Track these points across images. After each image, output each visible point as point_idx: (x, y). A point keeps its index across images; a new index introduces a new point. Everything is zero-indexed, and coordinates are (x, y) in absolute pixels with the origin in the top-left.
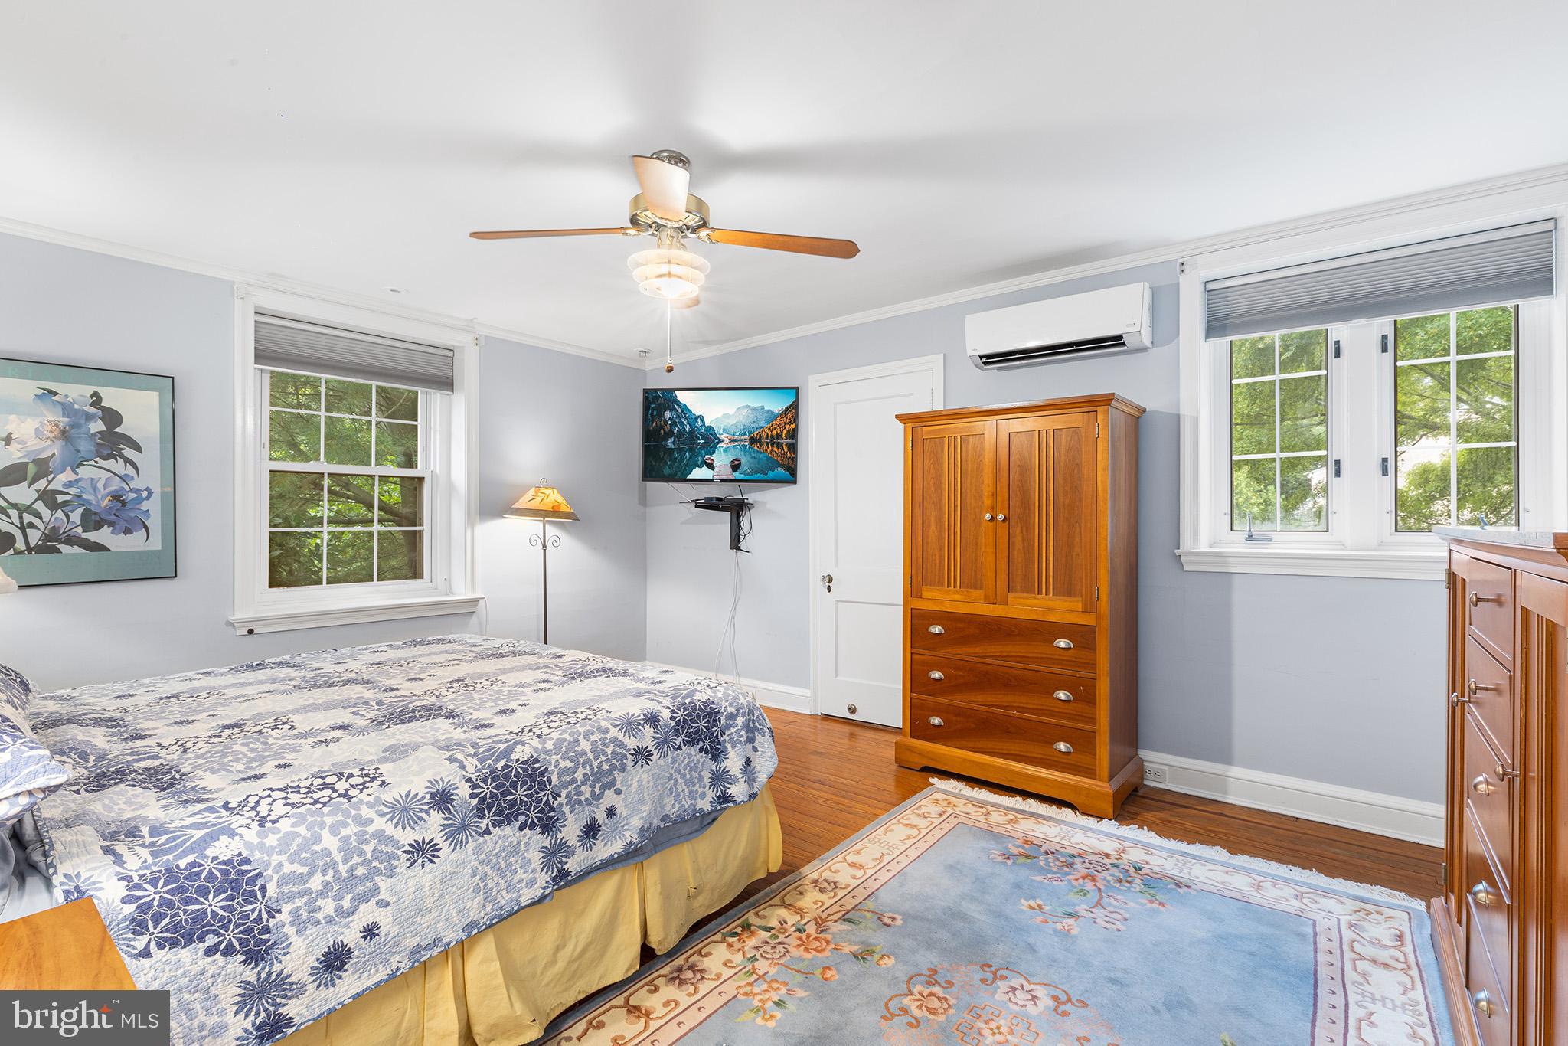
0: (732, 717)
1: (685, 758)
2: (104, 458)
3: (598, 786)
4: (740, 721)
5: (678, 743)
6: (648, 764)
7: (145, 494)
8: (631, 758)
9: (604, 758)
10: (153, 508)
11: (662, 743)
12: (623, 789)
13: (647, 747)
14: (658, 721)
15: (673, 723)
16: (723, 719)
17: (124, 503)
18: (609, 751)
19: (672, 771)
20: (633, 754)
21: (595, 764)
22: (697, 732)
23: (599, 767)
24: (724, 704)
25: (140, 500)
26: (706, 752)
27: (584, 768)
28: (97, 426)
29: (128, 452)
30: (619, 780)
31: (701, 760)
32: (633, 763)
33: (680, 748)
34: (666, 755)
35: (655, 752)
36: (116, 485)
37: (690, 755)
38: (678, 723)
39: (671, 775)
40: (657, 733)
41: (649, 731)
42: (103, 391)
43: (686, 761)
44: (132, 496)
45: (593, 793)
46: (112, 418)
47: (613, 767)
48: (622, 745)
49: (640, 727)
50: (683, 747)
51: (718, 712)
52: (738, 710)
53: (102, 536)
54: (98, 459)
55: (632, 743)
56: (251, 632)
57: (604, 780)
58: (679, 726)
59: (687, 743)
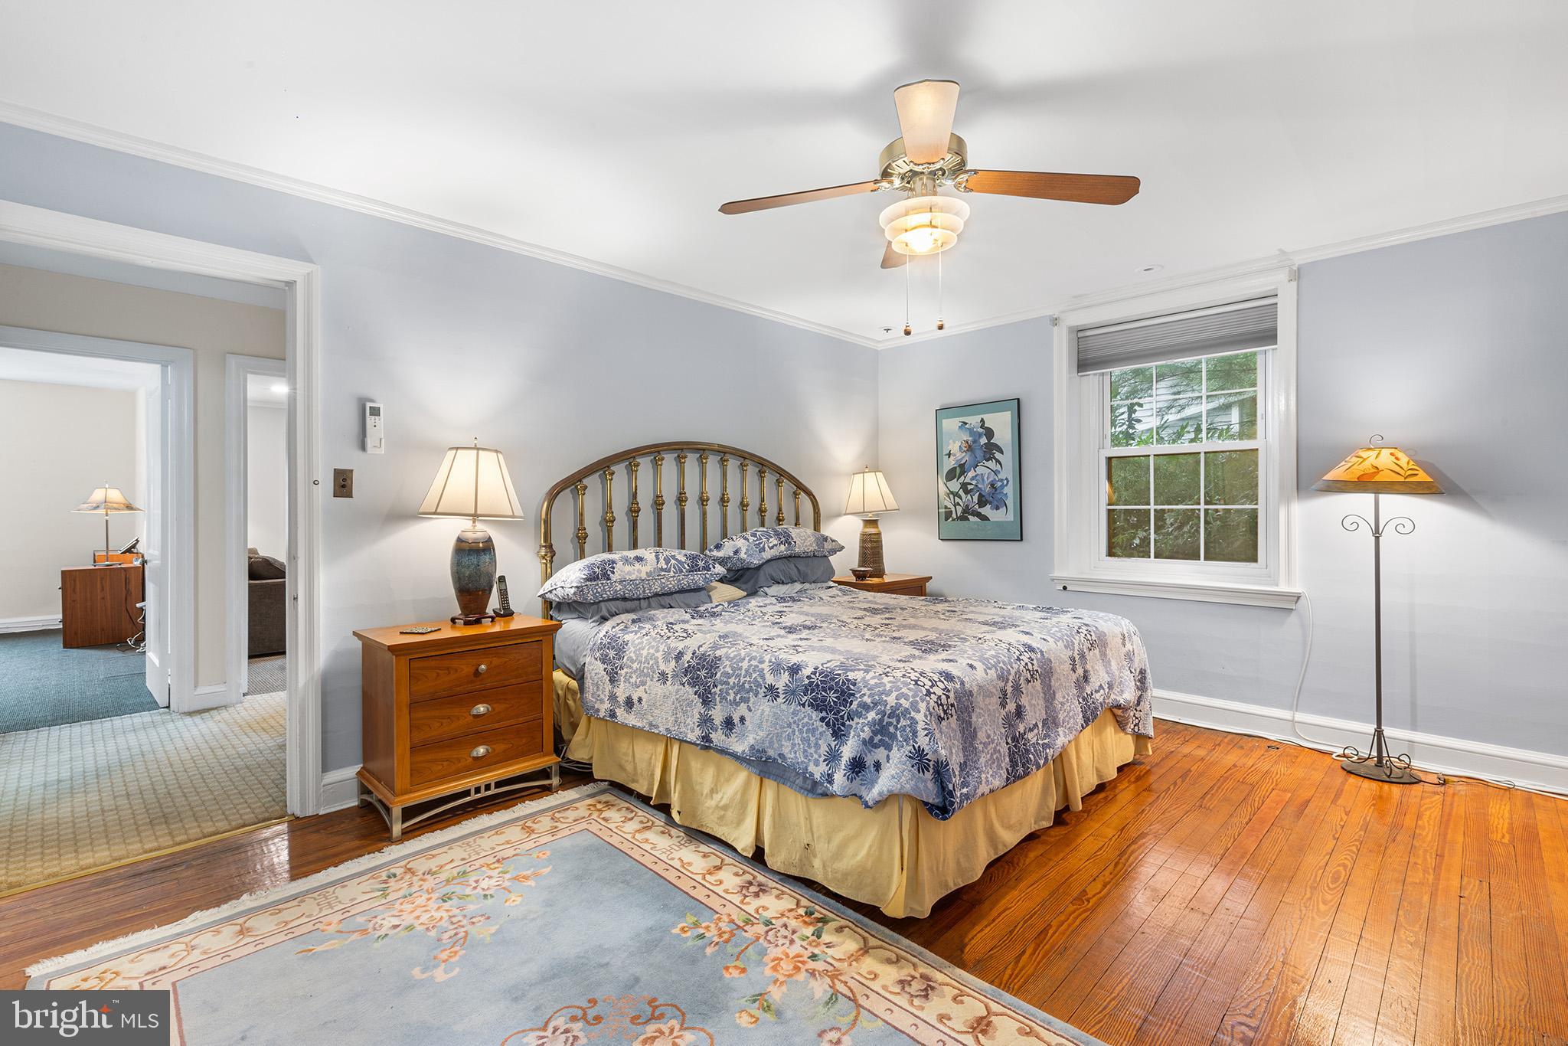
0: (866, 707)
1: (805, 716)
2: (987, 461)
3: (739, 696)
4: (872, 715)
5: (804, 700)
6: (773, 701)
7: (1005, 482)
8: (764, 689)
9: (749, 679)
10: (1009, 491)
11: (791, 693)
12: (753, 709)
13: (777, 689)
14: (797, 673)
15: (807, 682)
16: (855, 703)
17: (996, 489)
18: (754, 676)
19: (792, 721)
20: (766, 688)
21: (742, 680)
22: (824, 701)
23: (743, 684)
24: (865, 691)
25: (1003, 487)
26: (828, 724)
27: (736, 678)
28: (984, 440)
29: (997, 455)
30: (752, 700)
31: (821, 730)
32: (764, 695)
33: (803, 705)
34: (790, 703)
35: (782, 696)
36: (992, 477)
37: (811, 718)
38: (811, 683)
39: (790, 724)
40: (790, 682)
41: (785, 677)
42: (985, 417)
43: (806, 720)
44: (1000, 484)
45: (735, 700)
46: (989, 433)
47: (751, 688)
48: (763, 677)
49: (782, 671)
50: (806, 706)
51: (853, 695)
52: (875, 704)
53: (986, 511)
54: (984, 461)
55: (770, 679)
56: (1065, 588)
57: (744, 693)
58: (810, 688)
59: (811, 705)
